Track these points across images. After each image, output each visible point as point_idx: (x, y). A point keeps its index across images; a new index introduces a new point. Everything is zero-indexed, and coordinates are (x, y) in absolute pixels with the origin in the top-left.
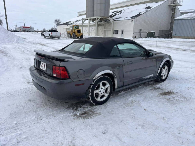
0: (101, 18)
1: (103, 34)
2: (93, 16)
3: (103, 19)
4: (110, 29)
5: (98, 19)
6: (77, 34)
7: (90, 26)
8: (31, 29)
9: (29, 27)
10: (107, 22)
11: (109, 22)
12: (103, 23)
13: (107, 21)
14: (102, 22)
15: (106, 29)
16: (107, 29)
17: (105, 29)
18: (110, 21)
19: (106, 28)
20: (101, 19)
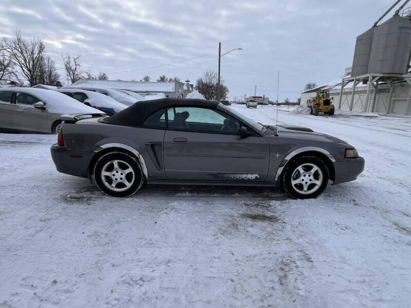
0: (382, 75)
1: (387, 109)
2: (366, 73)
3: (389, 78)
4: (405, 97)
5: (374, 78)
6: (322, 107)
7: (355, 92)
8: (264, 100)
9: (261, 97)
10: (399, 84)
11: (404, 83)
12: (390, 86)
13: (401, 82)
14: (386, 84)
15: (395, 99)
16: (397, 99)
17: (392, 99)
18: (405, 81)
19: (395, 97)
20: (381, 79)
